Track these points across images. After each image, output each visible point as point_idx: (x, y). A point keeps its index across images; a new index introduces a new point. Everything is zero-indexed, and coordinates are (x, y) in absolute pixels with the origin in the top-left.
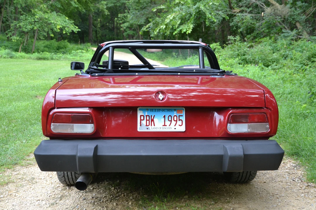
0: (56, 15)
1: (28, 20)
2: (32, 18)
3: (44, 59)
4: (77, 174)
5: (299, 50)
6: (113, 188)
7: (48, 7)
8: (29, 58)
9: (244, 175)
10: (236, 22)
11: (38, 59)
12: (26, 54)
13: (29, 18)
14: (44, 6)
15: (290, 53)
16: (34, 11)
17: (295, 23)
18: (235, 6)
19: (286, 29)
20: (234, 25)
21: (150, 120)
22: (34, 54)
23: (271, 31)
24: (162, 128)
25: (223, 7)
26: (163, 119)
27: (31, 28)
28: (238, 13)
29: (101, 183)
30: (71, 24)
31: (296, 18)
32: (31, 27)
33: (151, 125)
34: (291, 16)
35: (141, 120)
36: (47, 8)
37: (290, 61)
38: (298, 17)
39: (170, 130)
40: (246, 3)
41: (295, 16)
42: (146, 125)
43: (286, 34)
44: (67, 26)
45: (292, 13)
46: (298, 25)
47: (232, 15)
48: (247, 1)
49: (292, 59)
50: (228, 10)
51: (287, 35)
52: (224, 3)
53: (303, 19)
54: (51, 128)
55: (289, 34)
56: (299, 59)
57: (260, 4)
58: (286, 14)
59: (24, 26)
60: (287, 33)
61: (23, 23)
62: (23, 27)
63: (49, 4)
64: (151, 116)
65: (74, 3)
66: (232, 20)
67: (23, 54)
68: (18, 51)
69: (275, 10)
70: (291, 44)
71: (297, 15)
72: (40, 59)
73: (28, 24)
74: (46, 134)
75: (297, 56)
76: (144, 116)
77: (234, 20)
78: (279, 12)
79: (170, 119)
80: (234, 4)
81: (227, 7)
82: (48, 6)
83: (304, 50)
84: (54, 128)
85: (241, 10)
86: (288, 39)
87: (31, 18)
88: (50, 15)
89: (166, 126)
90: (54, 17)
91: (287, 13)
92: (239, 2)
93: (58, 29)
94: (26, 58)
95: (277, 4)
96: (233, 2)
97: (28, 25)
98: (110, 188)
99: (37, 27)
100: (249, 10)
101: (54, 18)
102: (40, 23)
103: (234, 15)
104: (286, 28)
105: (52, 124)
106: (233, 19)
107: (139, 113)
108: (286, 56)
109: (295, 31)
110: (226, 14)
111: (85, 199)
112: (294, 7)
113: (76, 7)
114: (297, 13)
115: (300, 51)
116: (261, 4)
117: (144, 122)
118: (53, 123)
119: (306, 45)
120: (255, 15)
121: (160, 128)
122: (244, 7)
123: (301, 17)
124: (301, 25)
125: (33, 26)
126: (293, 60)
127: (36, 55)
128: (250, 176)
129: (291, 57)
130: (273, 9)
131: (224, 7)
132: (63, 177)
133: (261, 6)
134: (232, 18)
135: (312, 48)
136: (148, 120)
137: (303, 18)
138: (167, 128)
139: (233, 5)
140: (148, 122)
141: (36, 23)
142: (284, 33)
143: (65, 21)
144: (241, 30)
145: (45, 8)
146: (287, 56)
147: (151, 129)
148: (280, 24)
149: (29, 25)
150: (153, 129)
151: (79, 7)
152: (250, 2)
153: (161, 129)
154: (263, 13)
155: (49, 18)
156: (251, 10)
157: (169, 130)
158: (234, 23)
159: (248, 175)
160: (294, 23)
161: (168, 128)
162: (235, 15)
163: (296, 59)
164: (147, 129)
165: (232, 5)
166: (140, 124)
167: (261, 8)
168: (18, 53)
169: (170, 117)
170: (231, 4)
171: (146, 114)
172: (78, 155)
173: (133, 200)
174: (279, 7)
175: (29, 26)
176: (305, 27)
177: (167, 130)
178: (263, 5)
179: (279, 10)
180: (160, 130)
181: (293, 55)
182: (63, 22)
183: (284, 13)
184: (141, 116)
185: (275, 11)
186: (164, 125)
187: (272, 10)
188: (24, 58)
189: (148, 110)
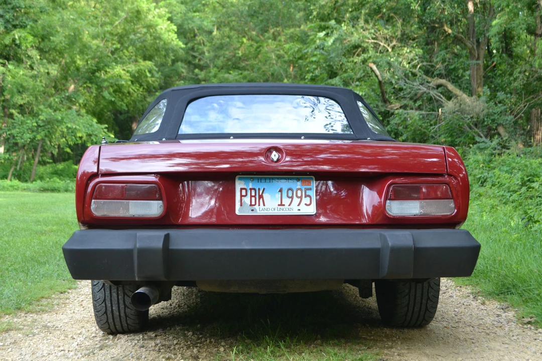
0: (75, 115)
1: (27, 125)
2: (34, 121)
3: (53, 190)
4: (128, 308)
5: (505, 169)
6: (191, 333)
7: (62, 101)
8: (25, 189)
9: (416, 310)
10: (394, 124)
11: (41, 190)
12: (21, 183)
13: (29, 121)
14: (54, 100)
15: (490, 175)
16: (38, 110)
17: (496, 127)
18: (392, 98)
19: (481, 137)
20: (392, 131)
21: (257, 197)
22: (34, 182)
23: (456, 140)
24: (276, 209)
25: (371, 99)
26: (279, 195)
27: (32, 138)
28: (397, 109)
29: (168, 328)
30: (102, 130)
31: (498, 118)
32: (31, 135)
33: (259, 205)
34: (488, 115)
35: (242, 196)
36: (60, 103)
37: (491, 188)
38: (501, 118)
39: (290, 212)
40: (410, 93)
41: (496, 115)
42: (249, 204)
43: (482, 145)
44: (94, 133)
45: (491, 111)
46: (501, 130)
47: (387, 114)
48: (413, 90)
49: (493, 185)
50: (380, 104)
51: (483, 147)
52: (372, 93)
53: (510, 121)
54: (92, 207)
55: (487, 145)
56: (505, 184)
57: (434, 95)
58: (480, 111)
59: (20, 135)
60: (483, 142)
61: (18, 130)
62: (17, 136)
63: (63, 96)
64: (259, 189)
65: (108, 95)
66: (388, 121)
67: (16, 182)
68: (7, 178)
69: (461, 104)
70: (490, 161)
71: (498, 115)
72: (45, 190)
73: (25, 130)
74: (82, 219)
75: (502, 179)
76: (245, 189)
77: (392, 122)
78: (467, 108)
79: (290, 195)
80: (390, 95)
81: (377, 100)
82: (63, 99)
83: (514, 168)
84: (96, 209)
85: (402, 104)
86: (486, 152)
87: (31, 120)
88: (66, 114)
89: (284, 205)
90: (73, 117)
91: (482, 109)
92: (399, 92)
93: (78, 139)
94: (20, 189)
95: (465, 96)
96: (388, 91)
97: (26, 133)
98: (185, 334)
99: (41, 136)
100: (417, 105)
101: (72, 119)
102: (46, 129)
103: (390, 113)
104: (482, 135)
105: (93, 201)
106: (389, 119)
107: (239, 184)
108: (483, 180)
109: (497, 139)
110: (377, 111)
111: (143, 347)
112: (493, 101)
113: (111, 100)
114: (499, 110)
115: (507, 172)
116: (436, 94)
117: (247, 200)
118: (94, 199)
119: (516, 161)
120: (428, 113)
121: (274, 209)
122: (408, 99)
123: (507, 117)
124: (506, 132)
125: (35, 133)
126: (496, 186)
127: (38, 184)
128: (426, 311)
129: (493, 182)
130: (458, 102)
131: (373, 100)
132: (105, 315)
133: (438, 98)
134: (387, 119)
135: (526, 166)
136: (253, 196)
137: (509, 119)
138: (285, 209)
139: (389, 97)
140: (253, 199)
141: (40, 128)
142: (479, 142)
143: (91, 126)
144: (403, 138)
145: (56, 102)
146: (485, 181)
147: (258, 212)
148: (470, 128)
149: (29, 133)
150: (262, 212)
151: (116, 101)
152: (418, 91)
153: (276, 211)
154: (440, 110)
155: (62, 119)
156: (420, 105)
157: (288, 212)
158: (391, 128)
159: (422, 310)
160: (494, 127)
161: (287, 209)
162: (393, 114)
163: (501, 185)
164: (252, 210)
165: (387, 97)
166: (240, 203)
167: (437, 101)
168: (6, 180)
169: (290, 192)
170: (385, 95)
171: (251, 187)
172: (138, 246)
173: (227, 346)
174: (468, 100)
175: (28, 135)
176: (513, 134)
177: (286, 212)
178: (440, 97)
179: (467, 104)
180: (274, 212)
181: (496, 178)
182: (88, 126)
183: (477, 110)
184: (241, 189)
185: (462, 106)
186: (280, 203)
187: (455, 105)
188: (17, 189)
189: (253, 179)
